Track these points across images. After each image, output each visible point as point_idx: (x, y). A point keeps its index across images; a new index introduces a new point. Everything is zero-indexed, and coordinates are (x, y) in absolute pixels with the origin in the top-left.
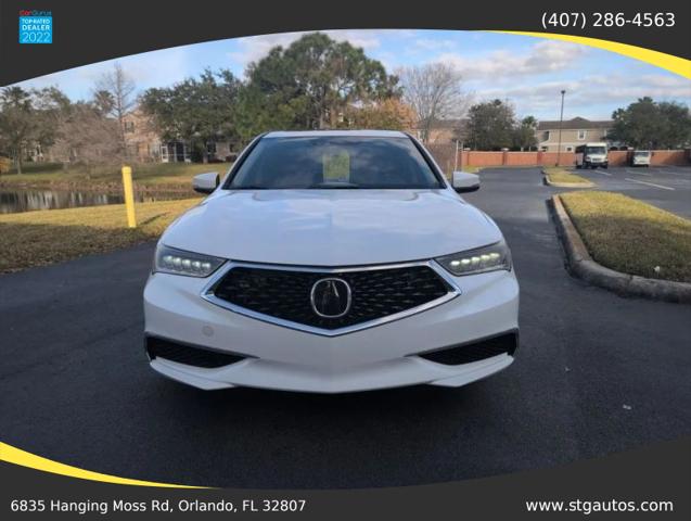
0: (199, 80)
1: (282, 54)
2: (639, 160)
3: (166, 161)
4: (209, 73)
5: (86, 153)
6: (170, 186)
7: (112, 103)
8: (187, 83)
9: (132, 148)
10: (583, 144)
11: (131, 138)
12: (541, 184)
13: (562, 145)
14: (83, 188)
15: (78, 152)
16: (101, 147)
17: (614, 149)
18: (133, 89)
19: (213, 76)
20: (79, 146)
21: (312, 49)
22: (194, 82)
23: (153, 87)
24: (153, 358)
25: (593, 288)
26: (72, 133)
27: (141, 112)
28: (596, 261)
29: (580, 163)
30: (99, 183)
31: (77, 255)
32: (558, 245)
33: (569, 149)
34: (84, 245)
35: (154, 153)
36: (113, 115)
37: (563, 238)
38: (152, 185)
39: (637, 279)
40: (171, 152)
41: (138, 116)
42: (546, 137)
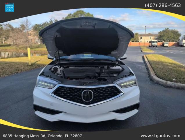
0: (49, 22)
1: (71, 16)
2: (165, 45)
3: (40, 44)
4: (51, 20)
5: (18, 41)
6: (40, 51)
7: (25, 28)
8: (45, 23)
9: (30, 40)
10: (151, 40)
11: (30, 38)
12: (140, 52)
13: (146, 40)
14: (17, 51)
15: (15, 41)
16: (22, 40)
17: (159, 42)
18: (31, 24)
19: (52, 21)
20: (16, 40)
21: (79, 14)
22: (47, 23)
23: (36, 24)
24: (36, 110)
25: (157, 84)
26: (14, 36)
27: (33, 31)
28: (157, 76)
29: (150, 45)
30: (21, 50)
31: (14, 73)
32: (146, 71)
33: (147, 42)
34: (17, 70)
35: (36, 42)
36: (25, 31)
37: (147, 68)
38: (35, 51)
39: (169, 83)
40: (41, 41)
41: (32, 32)
42: (141, 38)
